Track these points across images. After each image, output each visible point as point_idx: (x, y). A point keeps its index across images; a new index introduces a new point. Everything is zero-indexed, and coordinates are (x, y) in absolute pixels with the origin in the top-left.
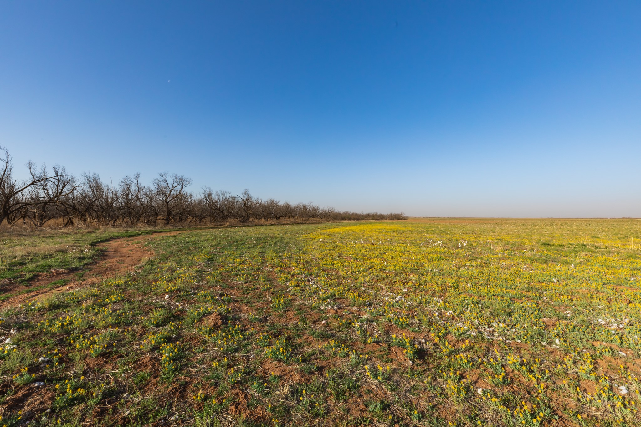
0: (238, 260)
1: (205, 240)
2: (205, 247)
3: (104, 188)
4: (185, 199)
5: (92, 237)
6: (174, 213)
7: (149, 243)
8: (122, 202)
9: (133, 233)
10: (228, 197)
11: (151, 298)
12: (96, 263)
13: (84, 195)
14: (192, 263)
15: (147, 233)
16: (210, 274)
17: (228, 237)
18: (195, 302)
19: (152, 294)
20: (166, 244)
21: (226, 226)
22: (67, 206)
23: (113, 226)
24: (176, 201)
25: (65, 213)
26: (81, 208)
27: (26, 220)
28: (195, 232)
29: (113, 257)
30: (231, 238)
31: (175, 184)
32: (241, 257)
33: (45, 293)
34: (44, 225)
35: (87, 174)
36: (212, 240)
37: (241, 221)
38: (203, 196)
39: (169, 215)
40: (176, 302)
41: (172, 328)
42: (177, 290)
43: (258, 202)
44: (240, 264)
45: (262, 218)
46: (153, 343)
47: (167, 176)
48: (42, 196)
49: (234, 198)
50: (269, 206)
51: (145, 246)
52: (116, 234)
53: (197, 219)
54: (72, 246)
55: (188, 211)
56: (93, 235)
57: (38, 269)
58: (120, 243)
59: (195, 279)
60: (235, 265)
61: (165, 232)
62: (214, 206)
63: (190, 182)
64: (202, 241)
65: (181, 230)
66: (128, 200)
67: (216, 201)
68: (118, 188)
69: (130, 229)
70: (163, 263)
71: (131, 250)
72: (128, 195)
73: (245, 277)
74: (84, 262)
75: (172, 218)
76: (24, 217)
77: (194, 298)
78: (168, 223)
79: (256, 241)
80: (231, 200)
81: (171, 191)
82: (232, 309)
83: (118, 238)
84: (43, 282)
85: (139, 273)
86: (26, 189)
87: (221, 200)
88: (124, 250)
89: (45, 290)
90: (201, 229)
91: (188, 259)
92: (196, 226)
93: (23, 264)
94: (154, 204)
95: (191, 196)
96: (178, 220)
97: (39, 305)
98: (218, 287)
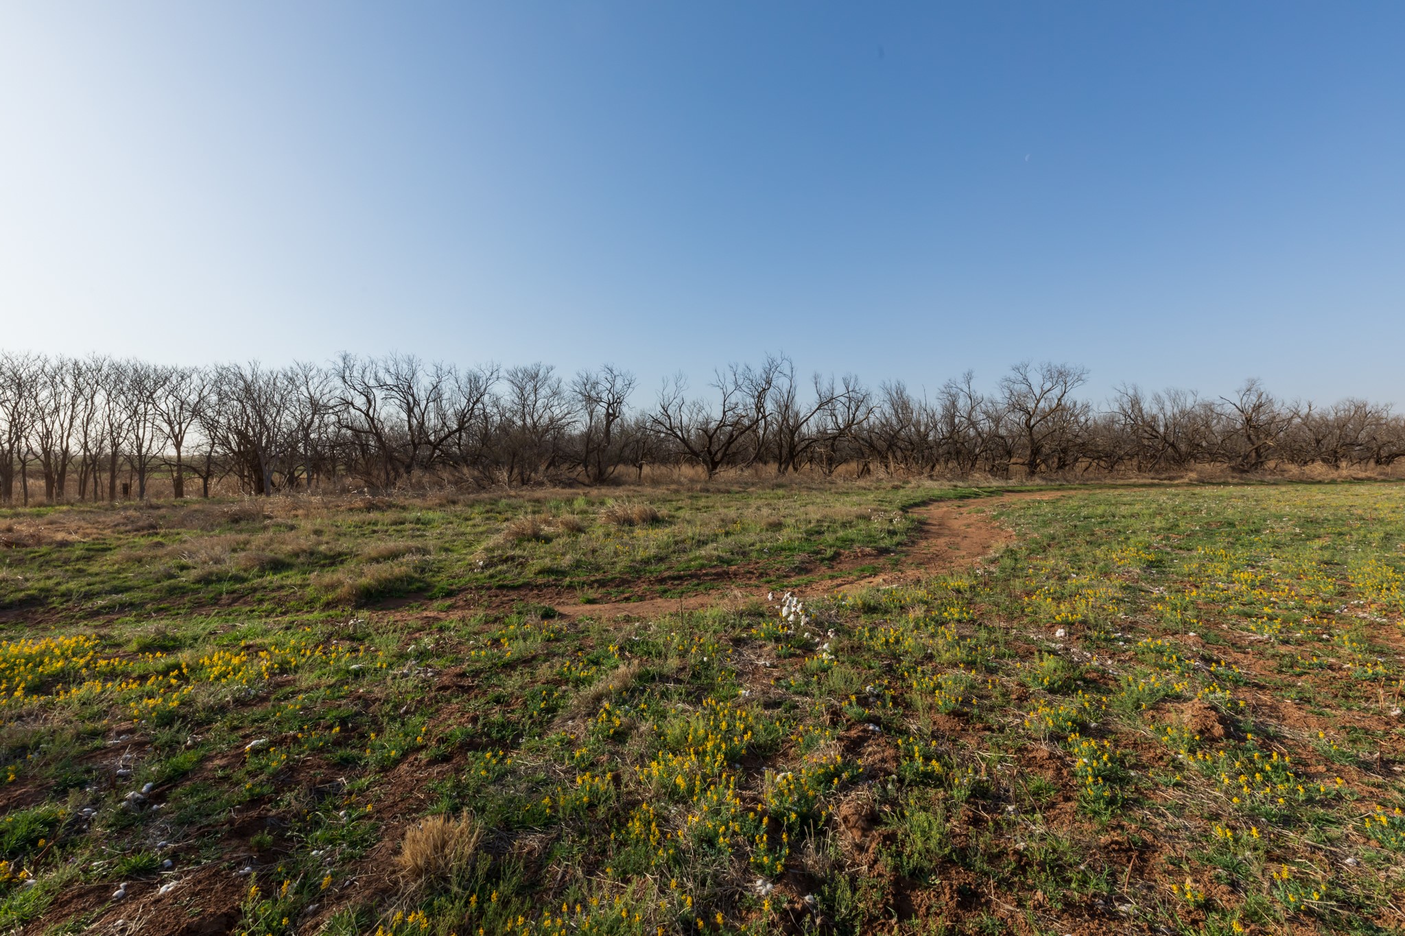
0: (1244, 576)
1: (1132, 516)
2: (1134, 532)
3: (914, 405)
4: (1071, 415)
5: (901, 496)
6: (1046, 450)
7: (1001, 514)
8: (944, 430)
9: (967, 491)
10: (1189, 406)
11: (1025, 627)
12: (913, 542)
13: (884, 421)
14: (1106, 565)
15: (992, 493)
16: (1161, 600)
17: (1198, 510)
18: (1131, 659)
19: (1026, 620)
20: (1036, 518)
21: (1186, 480)
22: (861, 442)
23: (931, 477)
24: (1050, 424)
25: (860, 454)
26: (881, 444)
27: (813, 466)
28: (1101, 494)
29: (939, 535)
30: (1207, 513)
31: (1048, 386)
32: (1253, 567)
33: (852, 583)
34: (835, 474)
35: (888, 383)
36: (1154, 515)
37: (1234, 469)
38: (1116, 408)
39: (1036, 454)
40: (1084, 648)
41: (1087, 705)
42: (1080, 622)
43: (1297, 414)
44: (1253, 587)
45: (1313, 461)
46: (1051, 724)
47: (1028, 369)
48: (830, 427)
49: (1209, 407)
50: (1342, 424)
51: (994, 518)
52: (937, 493)
53: (1102, 463)
54: (875, 510)
55: (1079, 445)
56: (901, 492)
57: (839, 543)
58: (945, 509)
59: (1122, 605)
60: (1237, 587)
61: (1029, 491)
62: (1147, 429)
63: (1084, 377)
64: (1124, 517)
65: (1064, 489)
66: (952, 424)
67: (1154, 418)
68: (936, 406)
69: (960, 484)
70: (1037, 559)
71: (968, 526)
72: (953, 417)
73: (1277, 624)
74: (896, 539)
75: (1043, 461)
76: (811, 461)
77: (1127, 650)
78: (1032, 473)
79: (1301, 527)
80: (1199, 411)
81: (1038, 401)
82: (1248, 705)
83: (940, 499)
84: (847, 565)
85: (993, 573)
86: (812, 418)
87: (1169, 414)
88: (957, 524)
89: (851, 578)
90: (1115, 487)
91: (1094, 556)
92: (1098, 479)
93: (820, 533)
94: (1002, 432)
95: (1086, 407)
96: (1055, 465)
97: (850, 601)
98: (1191, 634)
